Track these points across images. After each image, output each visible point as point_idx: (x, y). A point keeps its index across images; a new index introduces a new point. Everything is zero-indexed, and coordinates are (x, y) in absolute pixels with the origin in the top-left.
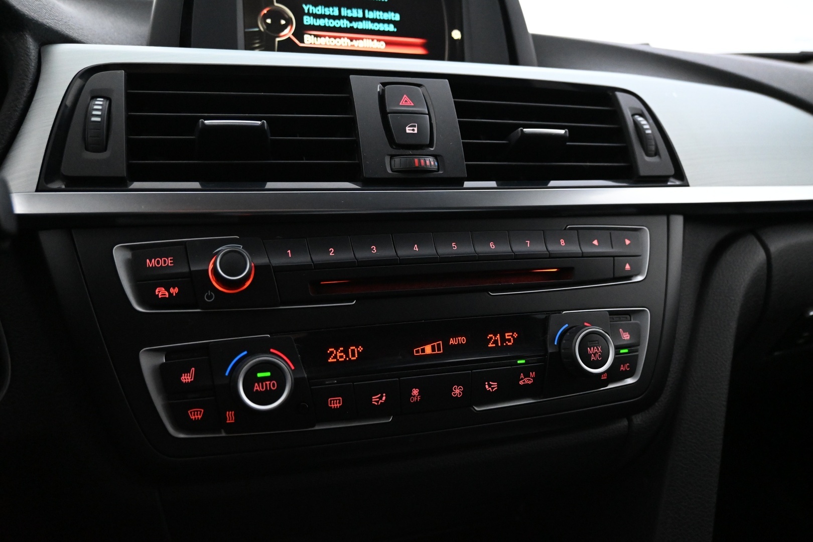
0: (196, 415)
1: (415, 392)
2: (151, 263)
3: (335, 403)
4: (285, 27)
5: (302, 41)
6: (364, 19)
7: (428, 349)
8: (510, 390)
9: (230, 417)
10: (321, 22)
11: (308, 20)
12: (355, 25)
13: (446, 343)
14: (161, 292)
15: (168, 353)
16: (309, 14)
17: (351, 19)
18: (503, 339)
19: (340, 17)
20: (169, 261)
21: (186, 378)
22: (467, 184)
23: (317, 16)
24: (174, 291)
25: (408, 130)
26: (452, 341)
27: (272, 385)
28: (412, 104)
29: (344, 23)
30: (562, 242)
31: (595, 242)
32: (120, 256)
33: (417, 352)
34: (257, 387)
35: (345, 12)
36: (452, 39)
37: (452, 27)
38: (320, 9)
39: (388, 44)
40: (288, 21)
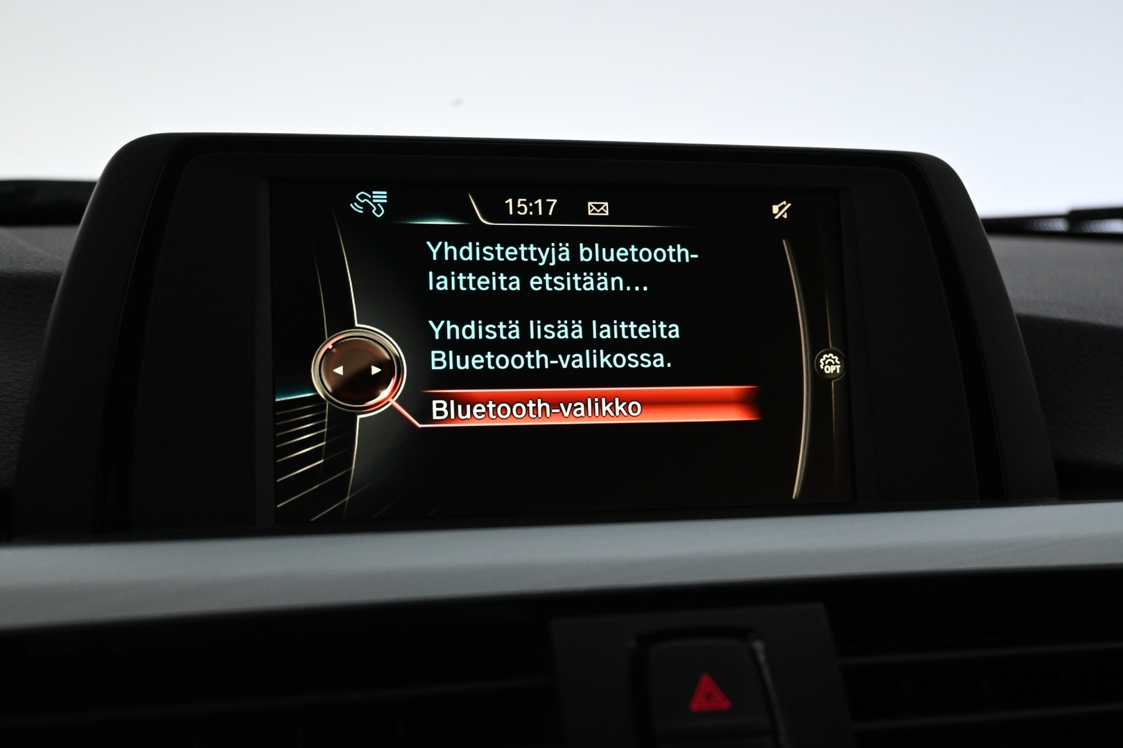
4: (382, 381)
5: (425, 416)
6: (588, 343)
10: (476, 361)
11: (439, 360)
12: (565, 361)
16: (444, 344)
17: (552, 347)
19: (524, 345)
23: (462, 347)
28: (726, 705)
29: (535, 360)
35: (536, 330)
36: (819, 377)
37: (818, 347)
38: (472, 330)
39: (648, 403)
40: (389, 368)
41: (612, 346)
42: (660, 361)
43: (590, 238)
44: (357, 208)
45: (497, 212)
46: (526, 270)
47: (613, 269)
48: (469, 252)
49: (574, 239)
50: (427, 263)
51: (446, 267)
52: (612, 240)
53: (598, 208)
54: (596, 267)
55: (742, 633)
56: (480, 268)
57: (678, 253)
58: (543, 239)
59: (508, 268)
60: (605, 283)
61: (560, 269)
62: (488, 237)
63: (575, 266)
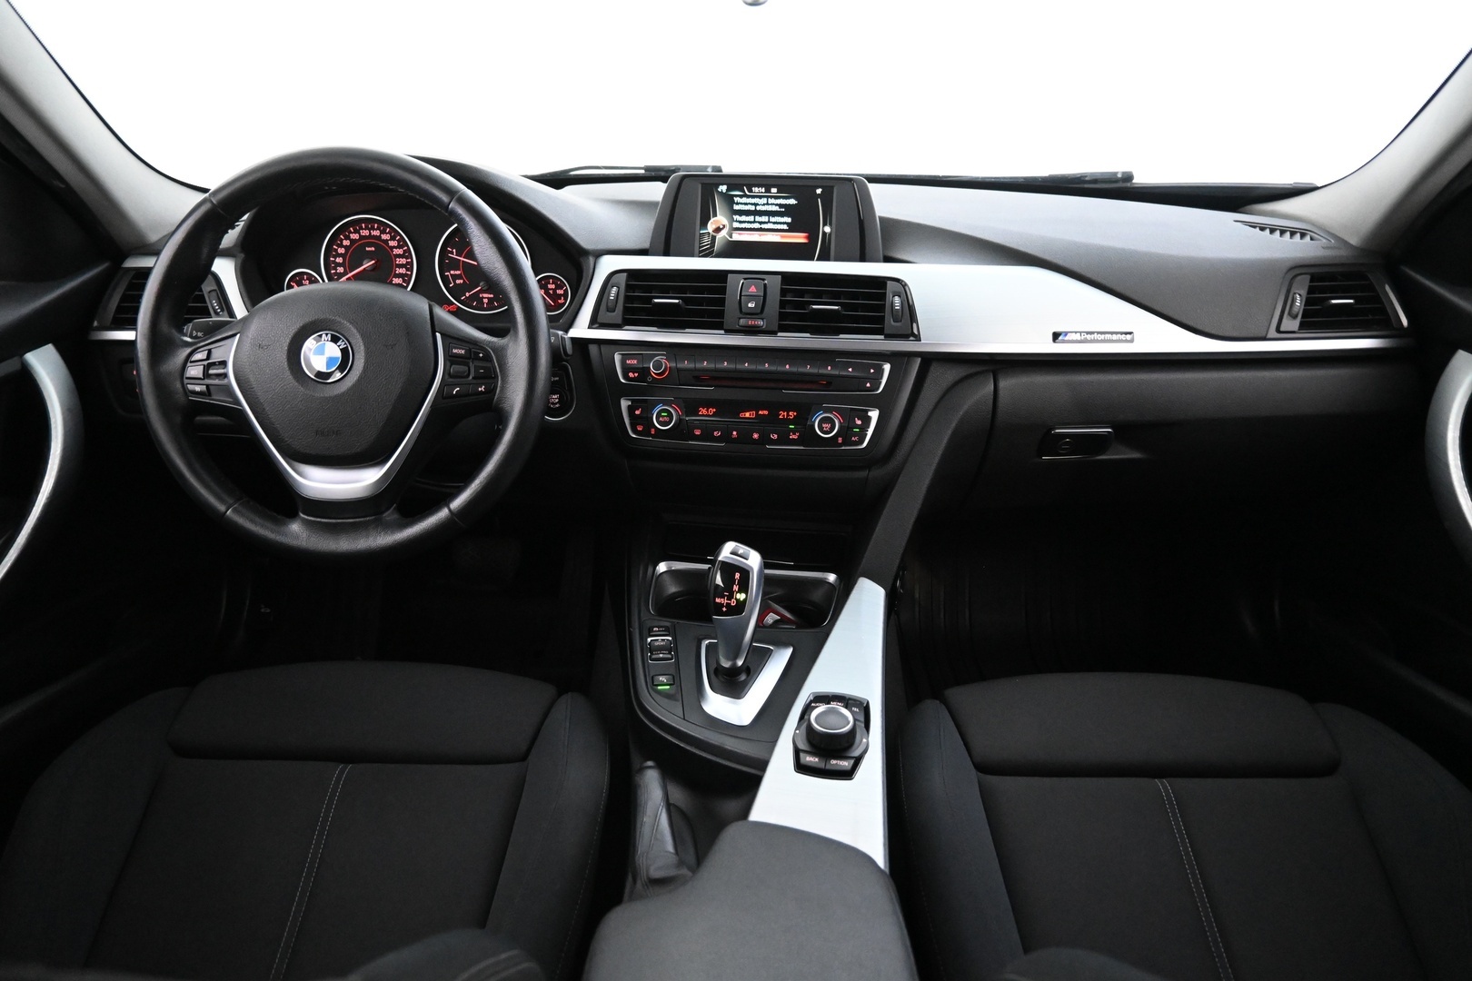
0: (640, 428)
1: (735, 433)
2: (628, 362)
3: (698, 432)
4: (722, 229)
5: (731, 237)
6: (769, 222)
7: (747, 415)
8: (784, 439)
9: (653, 431)
10: (743, 226)
11: (736, 225)
12: (764, 226)
13: (757, 413)
14: (631, 375)
15: (633, 401)
16: (736, 221)
17: (761, 223)
18: (788, 415)
19: (754, 222)
20: (635, 362)
21: (637, 412)
22: (779, 334)
23: (741, 222)
24: (636, 375)
25: (750, 305)
26: (760, 412)
27: (667, 419)
29: (756, 226)
30: (829, 368)
31: (850, 370)
32: (617, 358)
33: (742, 415)
34: (661, 419)
35: (758, 219)
36: (824, 233)
37: (825, 225)
38: (744, 218)
39: (782, 237)
40: (724, 226)
41: (774, 223)
42: (785, 227)
43: (771, 197)
44: (719, 190)
45: (750, 191)
46: (756, 205)
47: (776, 205)
48: (744, 200)
49: (768, 197)
50: (733, 202)
51: (738, 204)
52: (776, 198)
53: (774, 190)
54: (772, 204)
55: (764, 280)
56: (746, 204)
57: (792, 201)
58: (760, 197)
59: (752, 204)
60: (777, 208)
61: (764, 204)
62: (748, 197)
63: (768, 204)
